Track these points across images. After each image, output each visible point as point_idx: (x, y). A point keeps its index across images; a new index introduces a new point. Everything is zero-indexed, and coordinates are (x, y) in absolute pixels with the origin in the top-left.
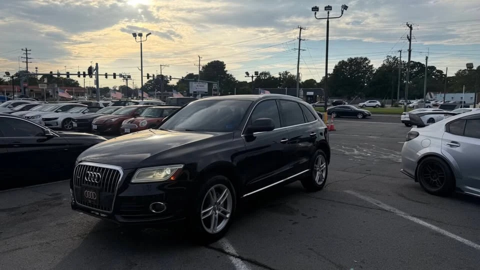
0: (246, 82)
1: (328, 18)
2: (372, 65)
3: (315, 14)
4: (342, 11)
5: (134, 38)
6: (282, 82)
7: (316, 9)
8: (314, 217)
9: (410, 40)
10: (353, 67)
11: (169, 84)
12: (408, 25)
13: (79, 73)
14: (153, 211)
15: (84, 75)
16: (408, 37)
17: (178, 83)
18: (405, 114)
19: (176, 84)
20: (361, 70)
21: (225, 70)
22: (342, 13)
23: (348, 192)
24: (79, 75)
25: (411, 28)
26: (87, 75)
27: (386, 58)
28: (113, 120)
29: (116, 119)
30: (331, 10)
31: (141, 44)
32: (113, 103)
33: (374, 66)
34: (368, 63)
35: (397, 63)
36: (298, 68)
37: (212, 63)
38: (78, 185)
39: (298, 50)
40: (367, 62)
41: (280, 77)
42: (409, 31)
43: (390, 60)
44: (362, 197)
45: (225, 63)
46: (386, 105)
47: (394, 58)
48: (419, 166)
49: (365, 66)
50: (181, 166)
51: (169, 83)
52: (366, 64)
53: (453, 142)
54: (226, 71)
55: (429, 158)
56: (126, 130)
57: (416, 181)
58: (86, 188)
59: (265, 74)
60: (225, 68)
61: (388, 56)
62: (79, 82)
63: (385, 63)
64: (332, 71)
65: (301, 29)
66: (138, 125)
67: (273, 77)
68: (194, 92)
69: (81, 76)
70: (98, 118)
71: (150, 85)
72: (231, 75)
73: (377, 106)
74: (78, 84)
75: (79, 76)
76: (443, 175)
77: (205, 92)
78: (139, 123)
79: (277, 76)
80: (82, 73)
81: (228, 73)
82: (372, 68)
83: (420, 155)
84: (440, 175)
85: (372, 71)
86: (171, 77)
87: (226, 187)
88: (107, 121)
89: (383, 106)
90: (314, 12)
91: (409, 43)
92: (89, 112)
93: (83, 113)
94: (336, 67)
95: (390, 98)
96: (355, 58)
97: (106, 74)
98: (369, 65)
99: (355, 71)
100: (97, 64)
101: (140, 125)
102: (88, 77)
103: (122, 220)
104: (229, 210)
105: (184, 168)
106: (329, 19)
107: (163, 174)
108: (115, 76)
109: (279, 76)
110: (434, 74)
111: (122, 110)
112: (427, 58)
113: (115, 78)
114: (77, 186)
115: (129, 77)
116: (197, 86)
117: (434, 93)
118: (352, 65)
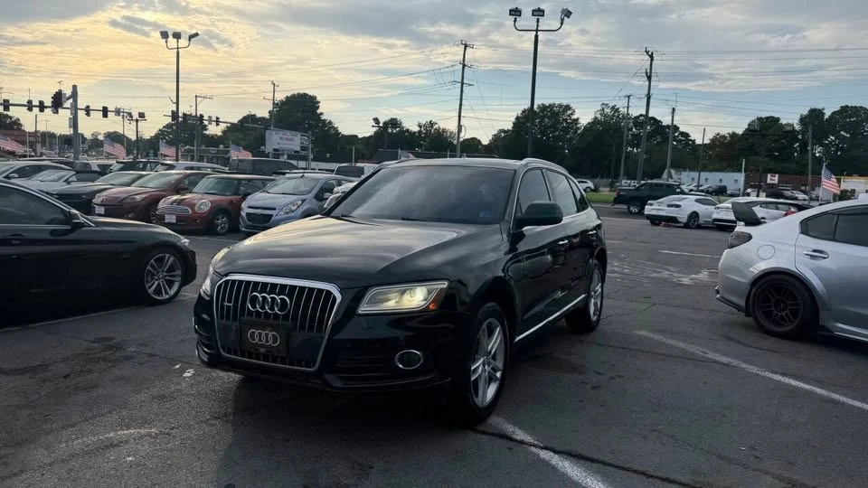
0: (356, 136)
1: (537, 31)
2: (578, 119)
3: (515, 21)
4: (562, 20)
5: (164, 40)
6: (424, 139)
7: (516, 13)
8: (620, 377)
9: (649, 78)
10: (547, 120)
11: (207, 132)
12: (647, 52)
13: (30, 102)
14: (401, 366)
15: (42, 107)
16: (647, 73)
17: (224, 132)
18: (651, 205)
19: (220, 134)
20: (560, 127)
21: (319, 111)
22: (562, 24)
23: (644, 333)
24: (30, 106)
25: (651, 57)
26: (47, 107)
27: (600, 108)
28: (138, 197)
29: (144, 196)
30: (543, 15)
31: (178, 53)
32: (121, 165)
33: (580, 121)
34: (572, 114)
35: (618, 117)
36: (460, 116)
37: (293, 96)
38: (228, 318)
39: (460, 85)
40: (569, 112)
41: (420, 131)
42: (649, 62)
43: (606, 110)
44: (669, 342)
45: (318, 99)
46: (601, 189)
47: (613, 107)
48: (754, 290)
49: (566, 120)
50: (444, 285)
51: (206, 130)
52: (569, 116)
53: (815, 251)
54: (322, 114)
55: (773, 276)
56: (167, 217)
57: (748, 315)
58: (254, 325)
59: (394, 123)
60: (318, 107)
61: (603, 104)
62: (21, 122)
63: (599, 116)
64: (512, 125)
65: (466, 46)
66: (193, 209)
67: (407, 130)
68: (275, 150)
69: (34, 108)
70: (105, 193)
71: (169, 133)
72: (330, 123)
73: (588, 190)
74: (21, 125)
75: (30, 109)
76: (797, 305)
77: (296, 152)
78: (195, 205)
79: (416, 129)
80: (36, 103)
81: (323, 117)
82: (576, 124)
83: (756, 272)
84: (793, 305)
85: (578, 128)
86: (218, 118)
87: (498, 323)
88: (124, 199)
89: (596, 190)
90: (513, 18)
91: (647, 83)
92: (79, 180)
93: (67, 182)
94: (517, 118)
95: (607, 177)
96: (550, 105)
97: (88, 107)
98: (574, 117)
99: (550, 127)
100: (75, 87)
101: (196, 209)
102: (48, 111)
103: (339, 384)
104: (500, 364)
105: (449, 287)
106: (539, 33)
107: (416, 298)
108: (105, 112)
109: (418, 129)
110: (675, 139)
111: (152, 179)
112: (674, 109)
113: (105, 115)
114: (224, 322)
115: (142, 115)
116: (281, 138)
117: (676, 171)
118: (544, 117)
